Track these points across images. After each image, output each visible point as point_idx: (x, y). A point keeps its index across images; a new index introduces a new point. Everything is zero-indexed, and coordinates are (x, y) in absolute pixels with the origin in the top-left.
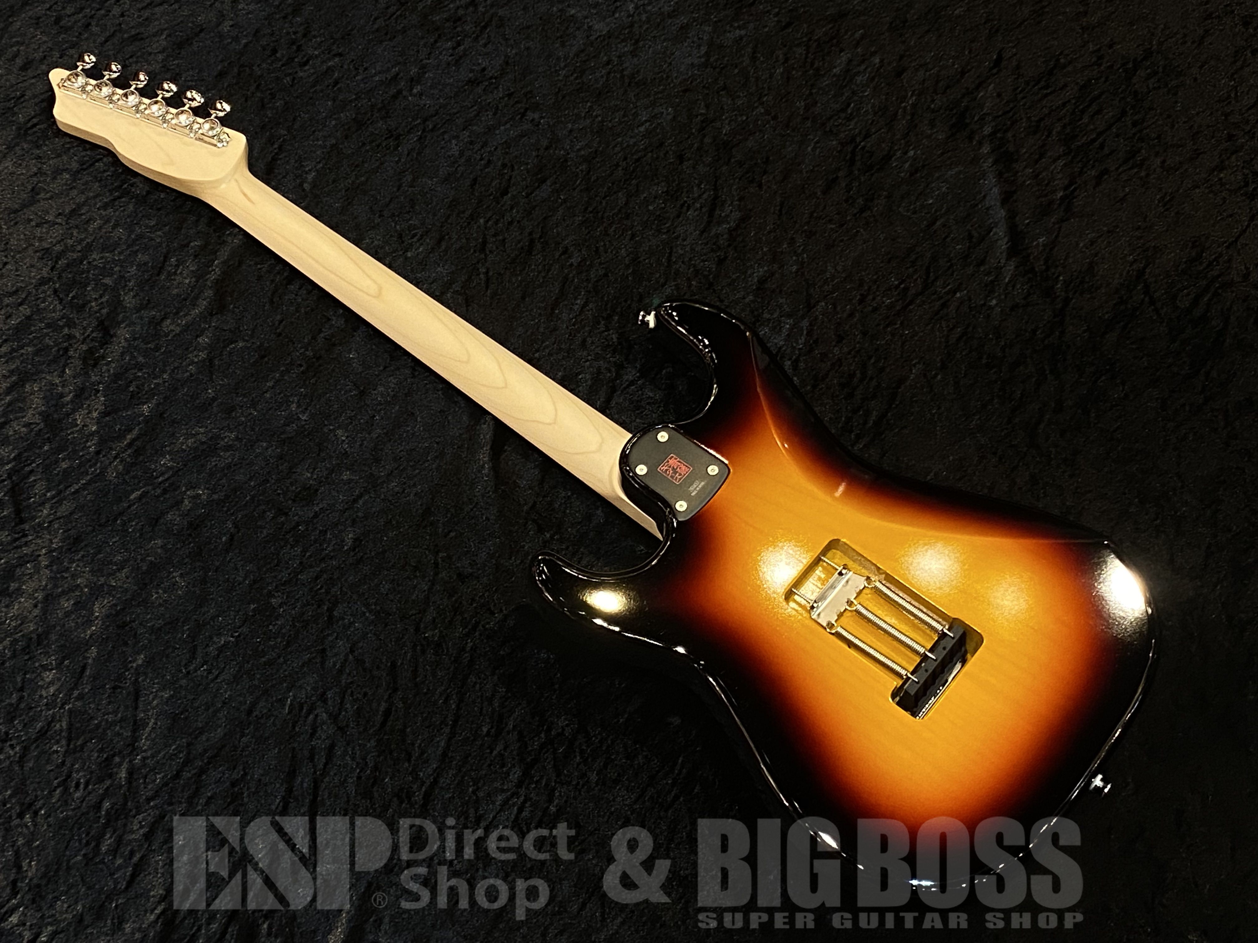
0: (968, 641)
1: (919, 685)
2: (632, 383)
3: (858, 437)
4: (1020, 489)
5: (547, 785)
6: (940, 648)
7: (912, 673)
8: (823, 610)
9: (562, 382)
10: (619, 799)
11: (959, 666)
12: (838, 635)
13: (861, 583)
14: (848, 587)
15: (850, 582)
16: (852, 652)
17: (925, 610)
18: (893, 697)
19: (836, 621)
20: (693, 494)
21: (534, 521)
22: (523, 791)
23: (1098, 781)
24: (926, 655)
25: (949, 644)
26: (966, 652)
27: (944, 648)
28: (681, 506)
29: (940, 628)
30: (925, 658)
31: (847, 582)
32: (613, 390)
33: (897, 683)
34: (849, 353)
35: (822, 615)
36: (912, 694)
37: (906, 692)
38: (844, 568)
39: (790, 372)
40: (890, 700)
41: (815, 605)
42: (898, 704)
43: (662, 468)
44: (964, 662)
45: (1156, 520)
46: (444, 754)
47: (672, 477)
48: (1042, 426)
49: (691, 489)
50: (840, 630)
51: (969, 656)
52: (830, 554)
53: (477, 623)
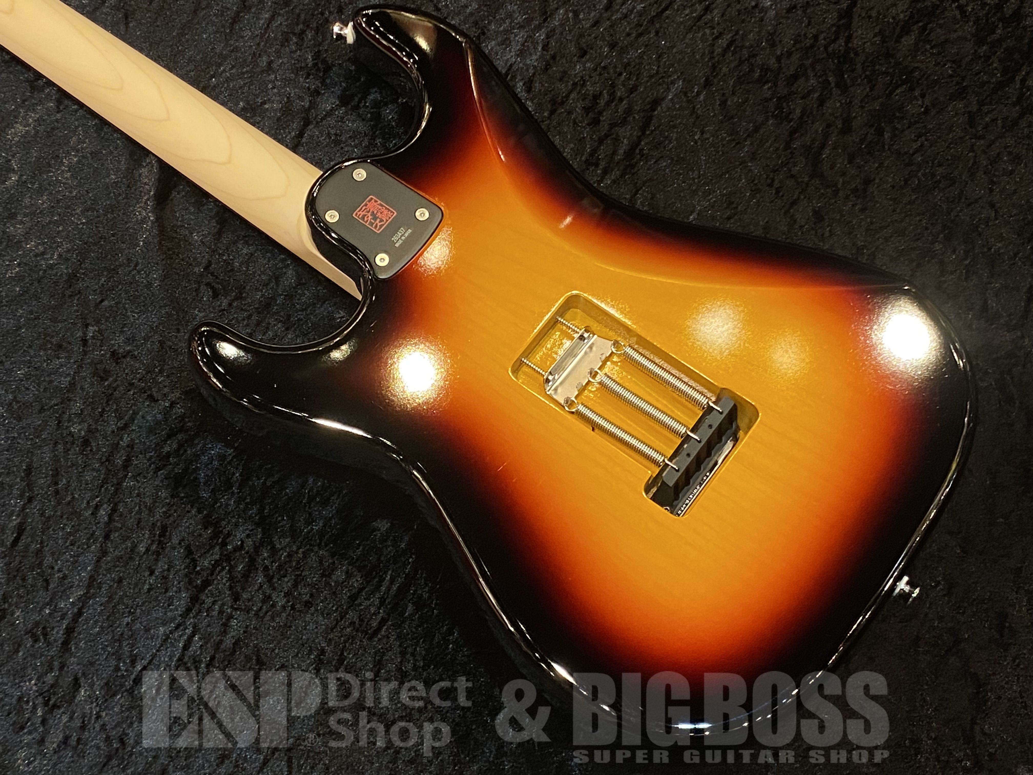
0: (739, 413)
1: (679, 474)
2: (329, 113)
3: (605, 172)
4: (801, 227)
5: (221, 612)
6: (705, 426)
7: (671, 459)
8: (561, 383)
9: (242, 113)
10: (311, 627)
11: (730, 444)
12: (579, 414)
13: (608, 347)
14: (591, 355)
15: (594, 349)
16: (596, 436)
17: (686, 380)
18: (647, 491)
19: (576, 398)
20: (397, 245)
21: (208, 284)
22: (190, 621)
23: (903, 585)
24: (688, 435)
25: (716, 420)
26: (738, 429)
27: (710, 426)
28: (382, 260)
29: (704, 401)
30: (687, 438)
31: (591, 347)
32: (307, 123)
33: (653, 471)
34: (595, 70)
35: (559, 390)
36: (671, 484)
37: (663, 482)
38: (586, 331)
39: (523, 95)
40: (644, 494)
41: (550, 378)
42: (653, 499)
43: (358, 214)
44: (736, 440)
45: (966, 259)
46: (92, 579)
47: (371, 224)
48: (827, 151)
49: (394, 239)
50: (581, 408)
51: (741, 433)
52: (568, 315)
53: (135, 413)
